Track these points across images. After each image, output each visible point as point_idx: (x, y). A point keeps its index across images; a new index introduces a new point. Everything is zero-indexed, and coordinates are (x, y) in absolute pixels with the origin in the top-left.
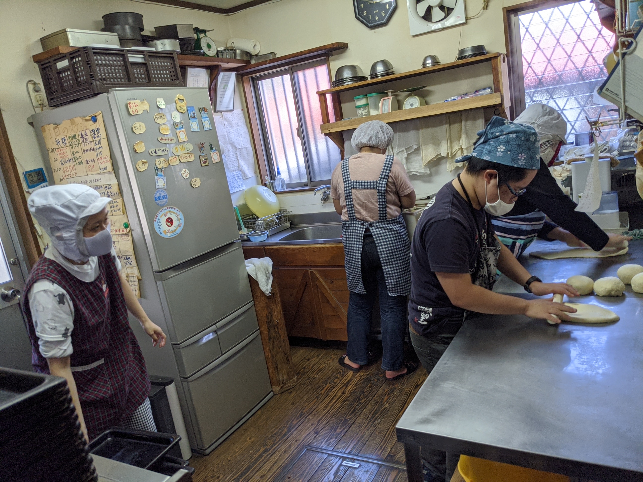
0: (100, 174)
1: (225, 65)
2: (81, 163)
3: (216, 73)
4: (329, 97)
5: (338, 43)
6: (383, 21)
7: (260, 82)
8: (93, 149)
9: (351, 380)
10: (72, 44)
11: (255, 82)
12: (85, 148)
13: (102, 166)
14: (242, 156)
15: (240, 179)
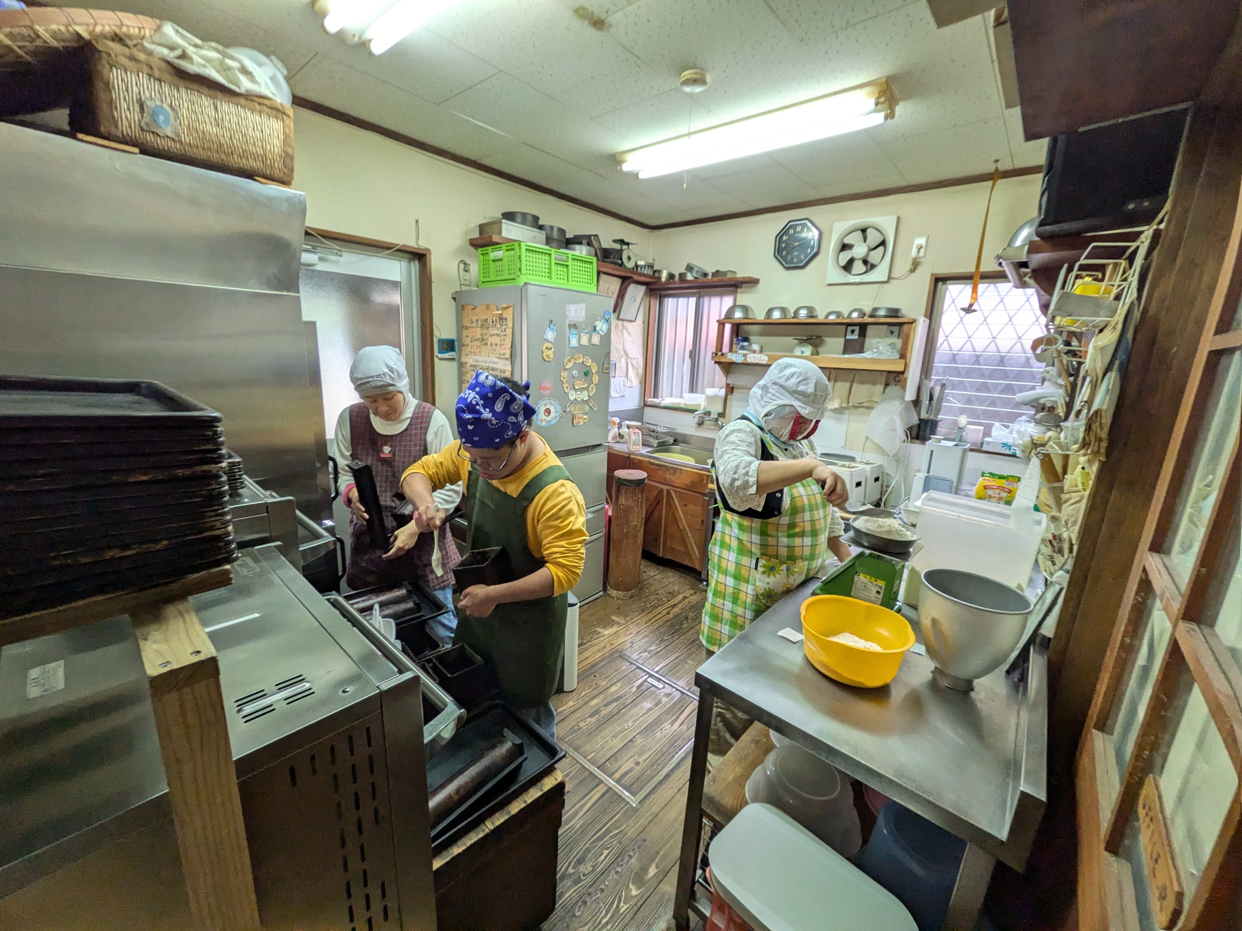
0: (499, 358)
1: (636, 277)
2: (486, 344)
3: (626, 283)
4: (728, 327)
5: (750, 278)
6: (802, 264)
7: (666, 299)
8: (498, 335)
9: (678, 604)
10: (504, 235)
11: (662, 298)
12: (492, 332)
13: (502, 352)
14: (633, 365)
15: (624, 385)
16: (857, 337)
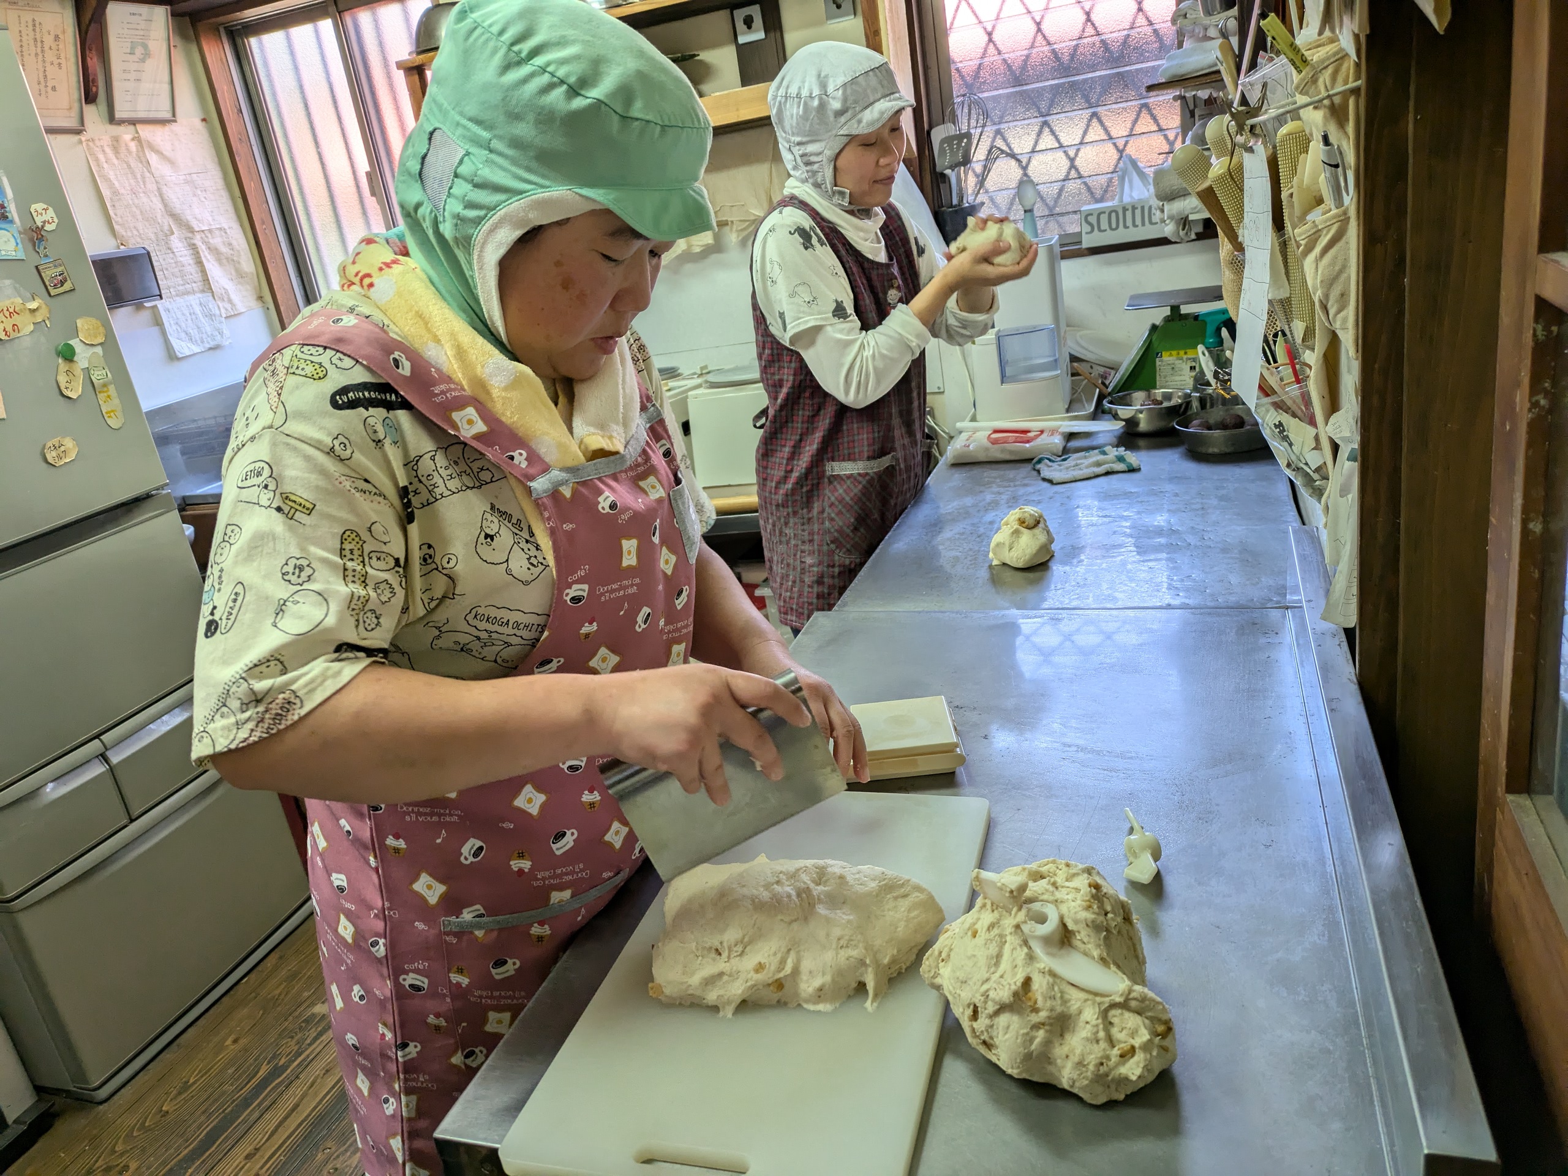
3: (93, 2)
7: (253, 41)
11: (239, 41)
14: (214, 250)
15: (211, 316)
16: (761, 35)
